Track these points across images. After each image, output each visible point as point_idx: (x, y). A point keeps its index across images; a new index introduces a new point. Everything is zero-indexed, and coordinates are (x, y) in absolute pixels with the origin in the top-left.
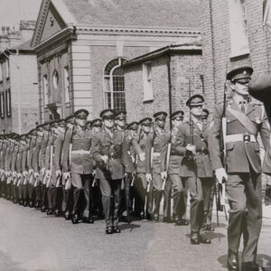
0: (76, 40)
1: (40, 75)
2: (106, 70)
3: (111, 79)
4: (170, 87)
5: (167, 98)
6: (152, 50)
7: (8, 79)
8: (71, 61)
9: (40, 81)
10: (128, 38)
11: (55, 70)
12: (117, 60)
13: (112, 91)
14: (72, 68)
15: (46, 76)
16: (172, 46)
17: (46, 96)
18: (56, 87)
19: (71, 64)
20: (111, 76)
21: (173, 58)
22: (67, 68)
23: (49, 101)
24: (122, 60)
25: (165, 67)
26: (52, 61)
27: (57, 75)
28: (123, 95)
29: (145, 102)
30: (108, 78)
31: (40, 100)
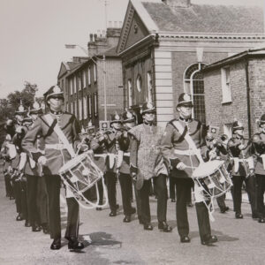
0: (158, 46)
1: (124, 78)
2: (186, 74)
3: (192, 82)
4: (248, 90)
5: (245, 100)
6: (230, 55)
7: (96, 83)
8: (154, 67)
9: (124, 84)
10: (208, 44)
11: (139, 75)
12: (197, 65)
13: (192, 94)
14: (154, 72)
15: (130, 80)
16: (250, 51)
17: (130, 98)
18: (139, 90)
19: (154, 69)
20: (191, 80)
21: (251, 62)
22: (150, 72)
23: (133, 103)
24: (202, 65)
25: (243, 71)
26: (136, 66)
27: (140, 79)
28: (203, 97)
29: (224, 104)
30: (189, 82)
31: (125, 101)
